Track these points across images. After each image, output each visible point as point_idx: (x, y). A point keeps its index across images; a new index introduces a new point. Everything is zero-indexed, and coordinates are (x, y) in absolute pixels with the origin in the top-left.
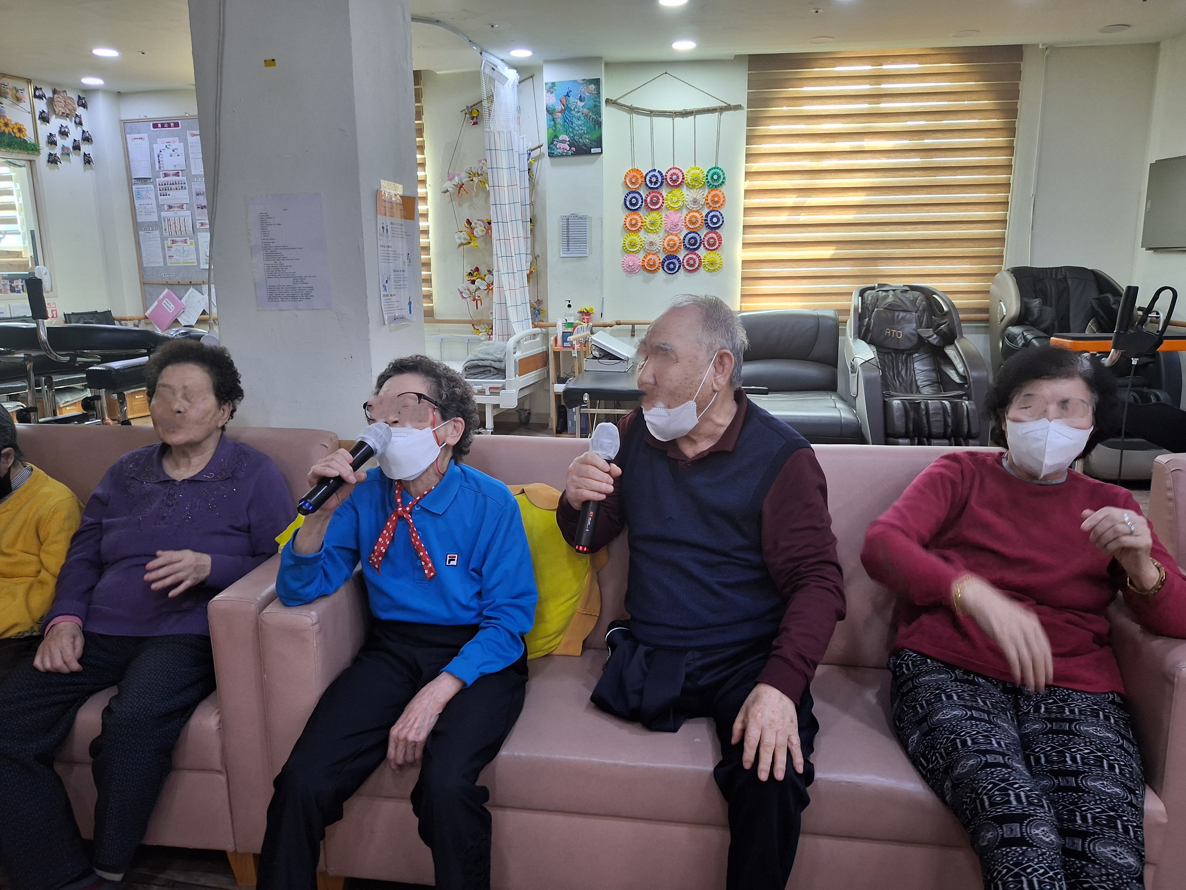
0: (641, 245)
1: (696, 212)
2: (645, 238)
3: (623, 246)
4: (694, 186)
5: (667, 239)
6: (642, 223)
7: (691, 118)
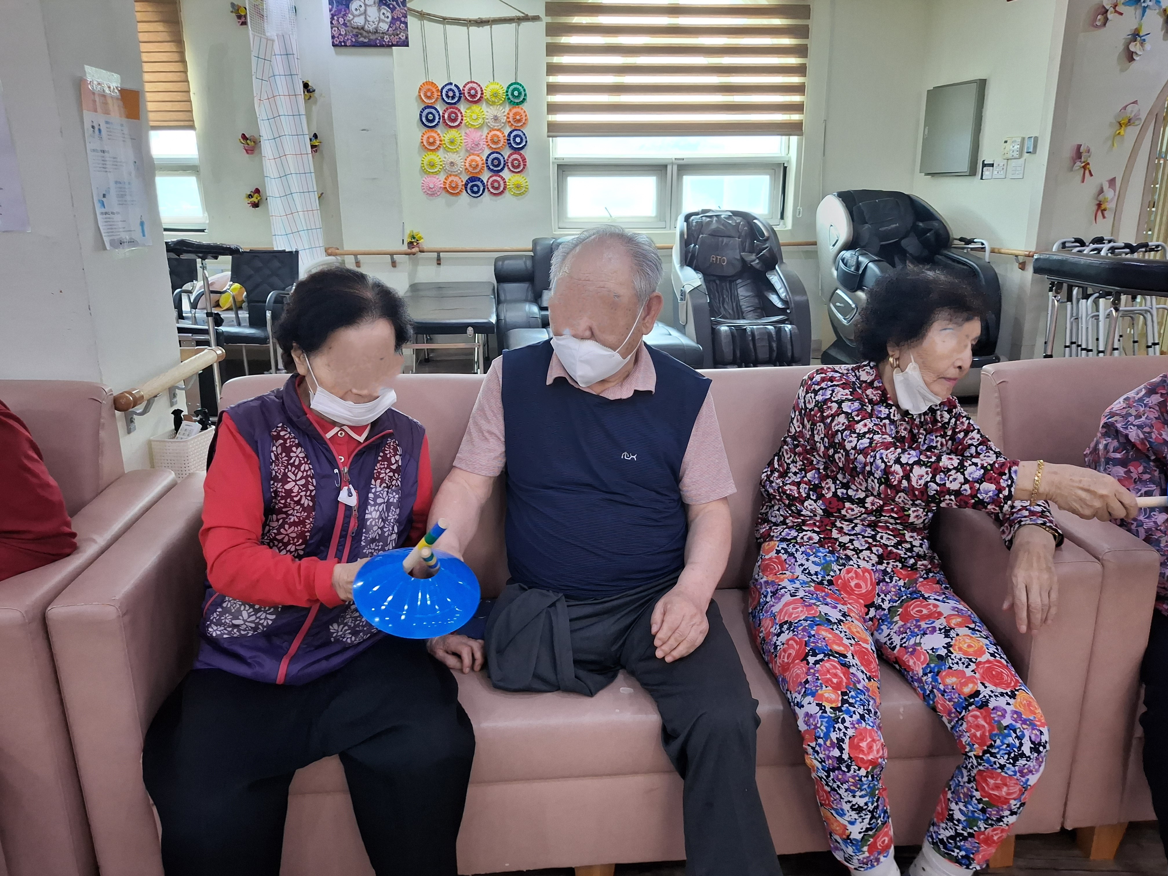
0: (441, 165)
1: (498, 130)
2: (445, 158)
3: (422, 167)
4: (494, 103)
5: (469, 159)
6: (441, 141)
7: (487, 28)
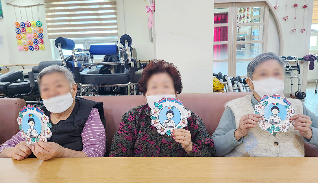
0: (22, 43)
1: (35, 34)
3: (17, 44)
4: (33, 26)
5: (28, 41)
6: (21, 37)
7: (30, 8)
